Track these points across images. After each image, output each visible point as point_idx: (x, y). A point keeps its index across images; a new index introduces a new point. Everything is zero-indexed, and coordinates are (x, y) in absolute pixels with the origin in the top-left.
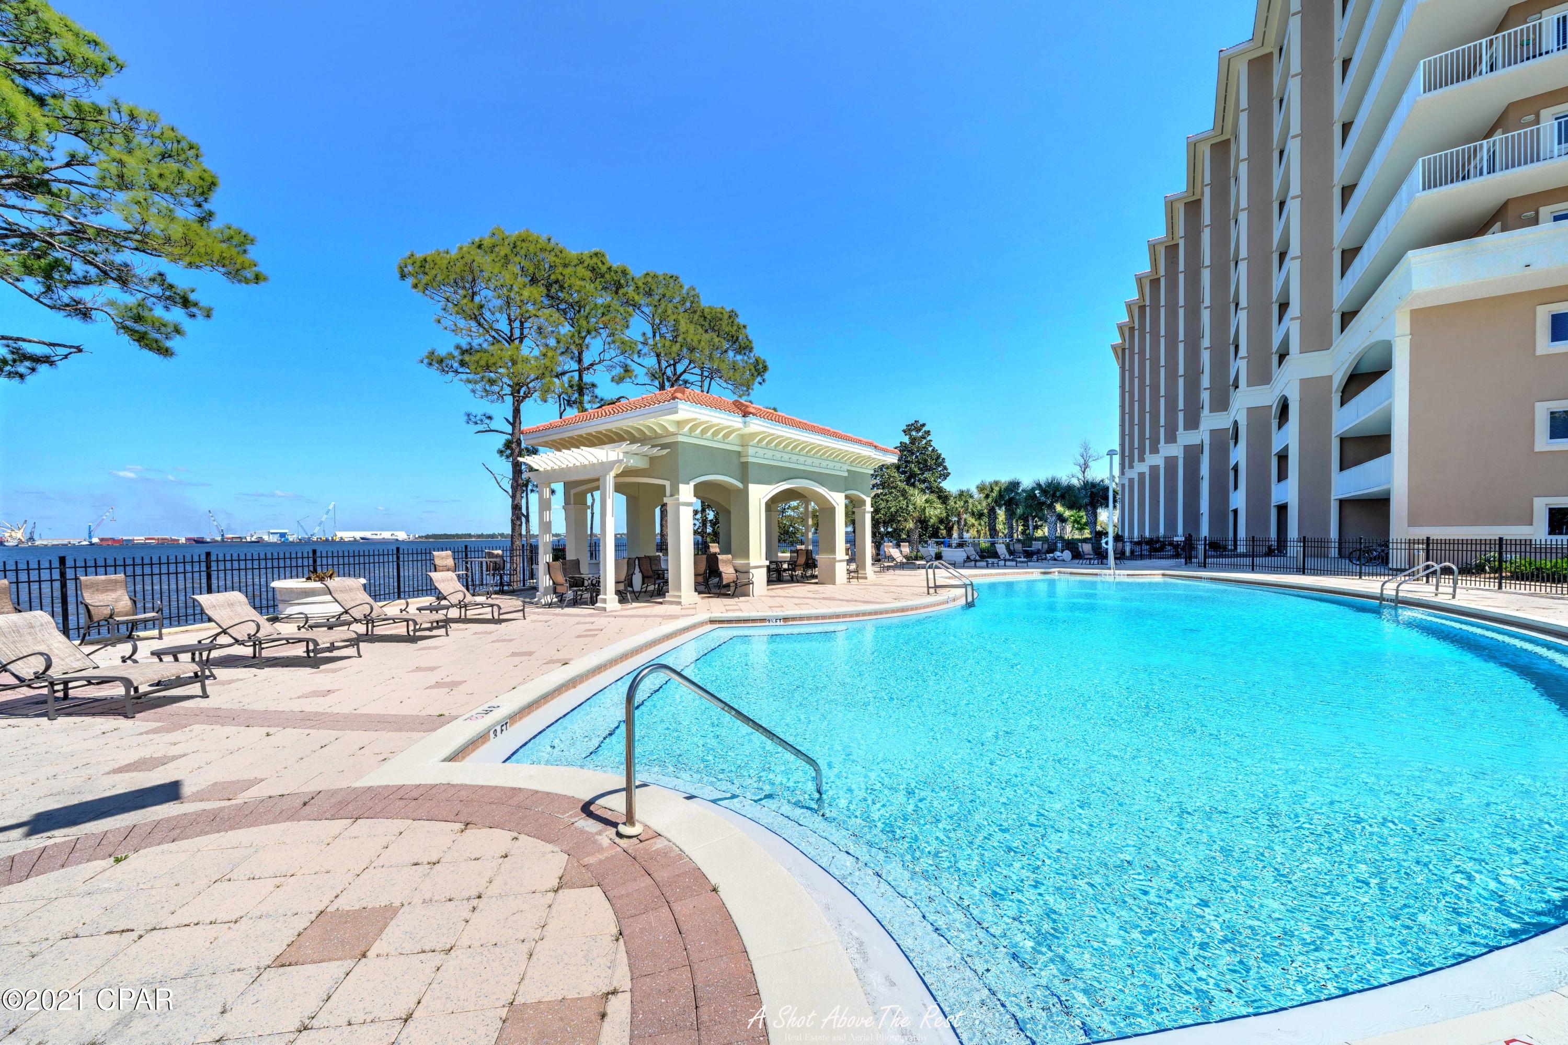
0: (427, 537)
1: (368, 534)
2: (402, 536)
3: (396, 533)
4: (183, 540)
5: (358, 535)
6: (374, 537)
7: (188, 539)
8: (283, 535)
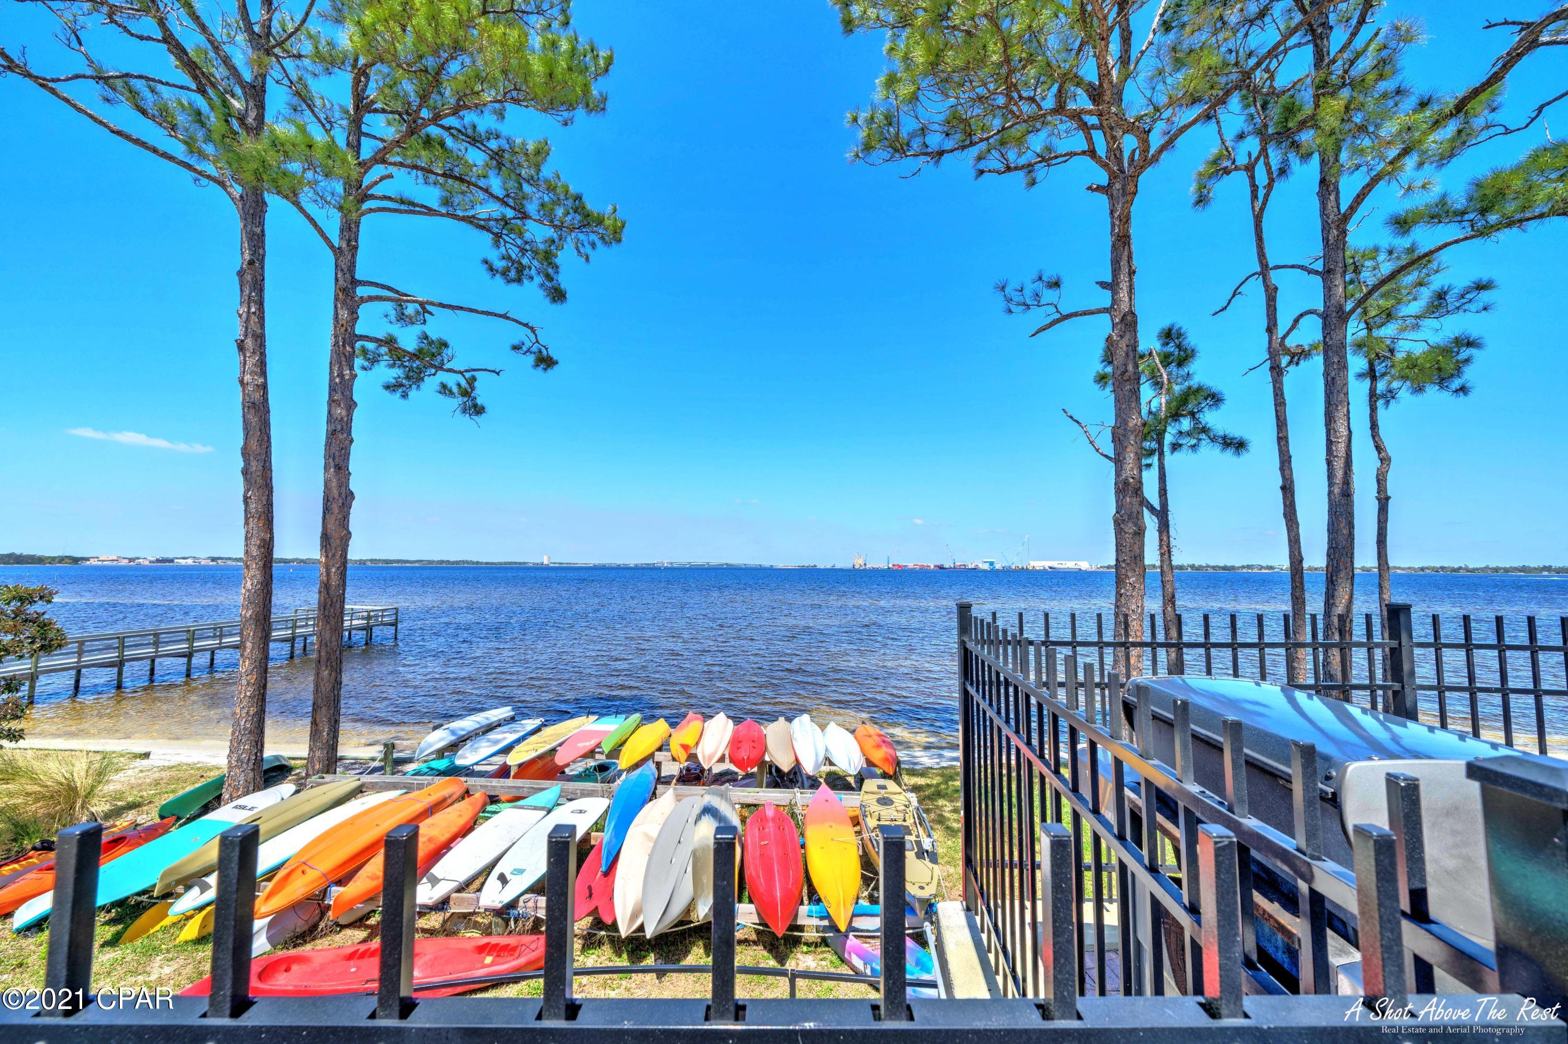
1: (1055, 564)
5: (1047, 564)
8: (992, 564)
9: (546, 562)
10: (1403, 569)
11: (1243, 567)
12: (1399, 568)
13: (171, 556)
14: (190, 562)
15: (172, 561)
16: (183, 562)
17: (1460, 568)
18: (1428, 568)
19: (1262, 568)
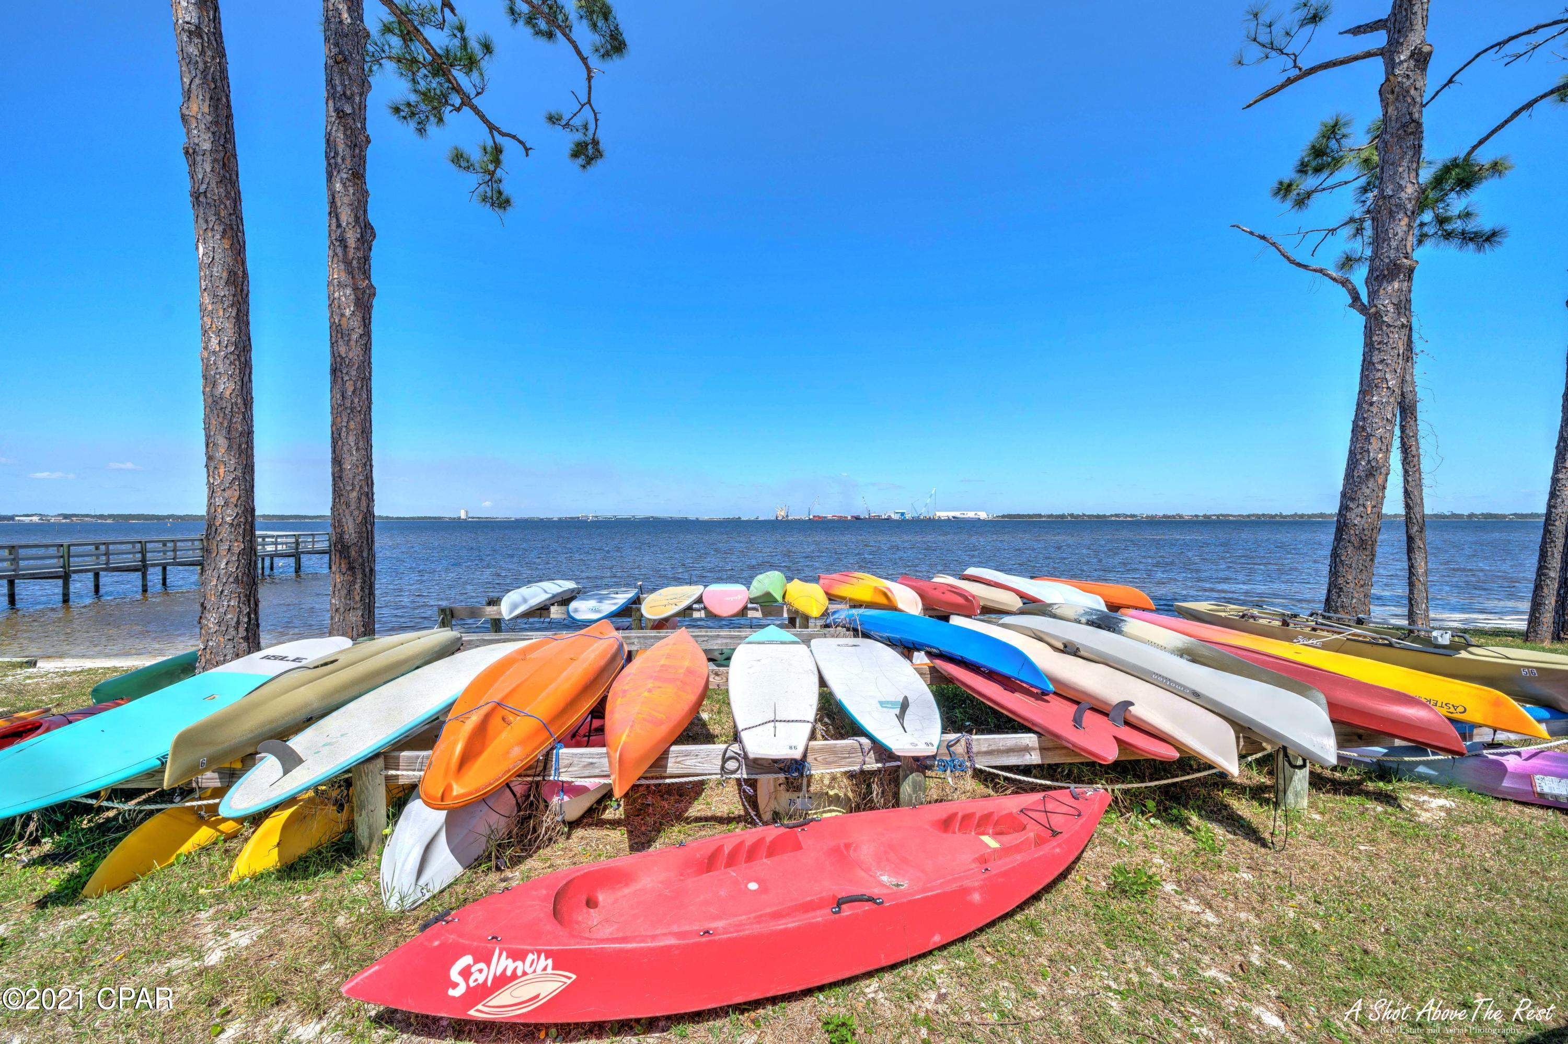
0: (1003, 516)
1: (957, 514)
2: (983, 515)
3: (979, 513)
4: (849, 518)
5: (951, 514)
6: (962, 516)
7: (852, 517)
8: (903, 514)
9: (463, 516)
10: (1235, 516)
11: (1112, 516)
12: (1231, 516)
13: (10, 514)
14: (35, 519)
15: (12, 518)
16: (27, 519)
17: (1276, 515)
18: (1253, 515)
19: (1127, 516)
